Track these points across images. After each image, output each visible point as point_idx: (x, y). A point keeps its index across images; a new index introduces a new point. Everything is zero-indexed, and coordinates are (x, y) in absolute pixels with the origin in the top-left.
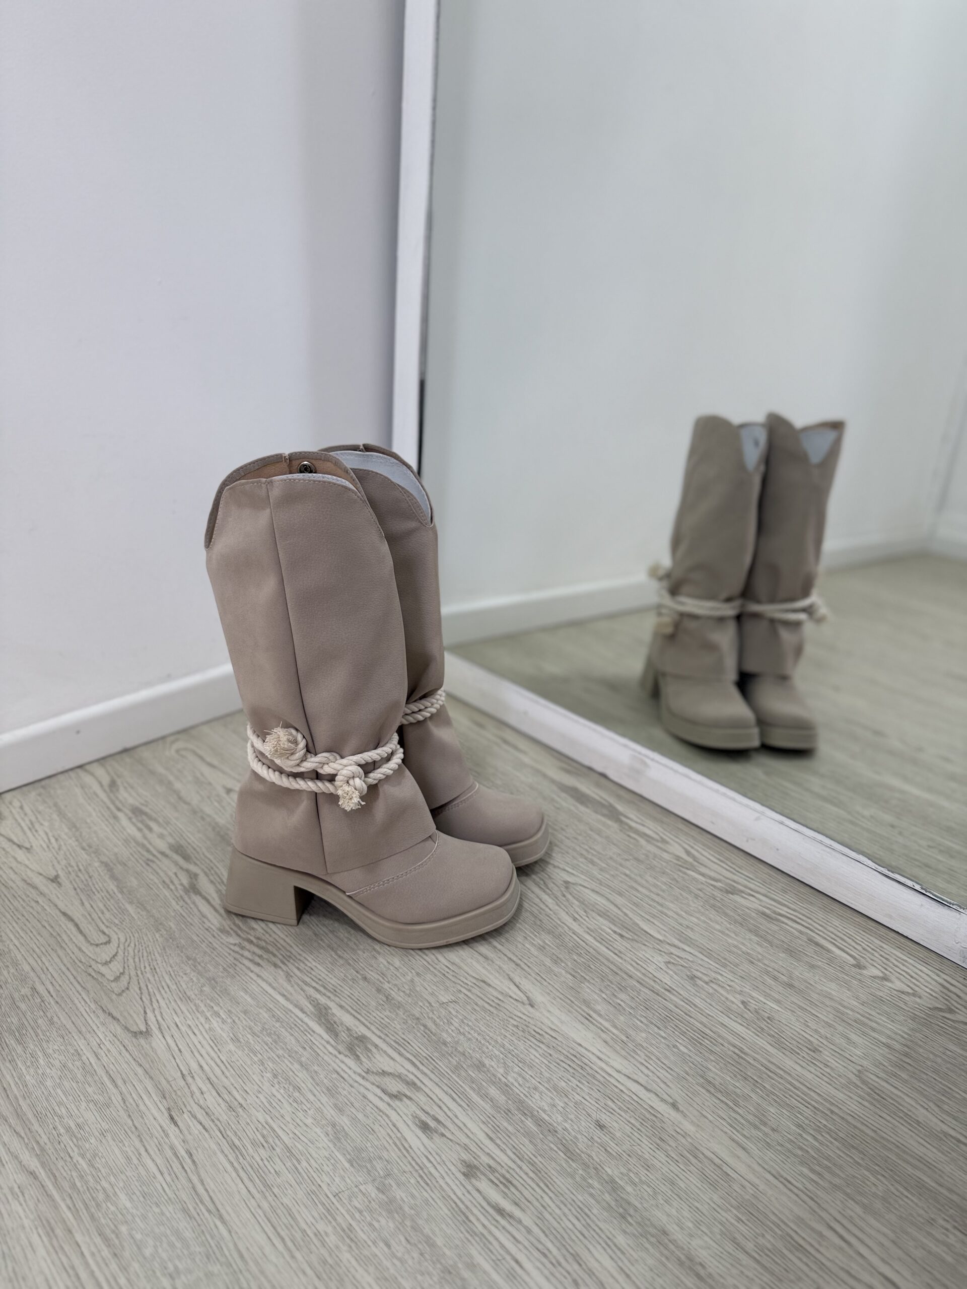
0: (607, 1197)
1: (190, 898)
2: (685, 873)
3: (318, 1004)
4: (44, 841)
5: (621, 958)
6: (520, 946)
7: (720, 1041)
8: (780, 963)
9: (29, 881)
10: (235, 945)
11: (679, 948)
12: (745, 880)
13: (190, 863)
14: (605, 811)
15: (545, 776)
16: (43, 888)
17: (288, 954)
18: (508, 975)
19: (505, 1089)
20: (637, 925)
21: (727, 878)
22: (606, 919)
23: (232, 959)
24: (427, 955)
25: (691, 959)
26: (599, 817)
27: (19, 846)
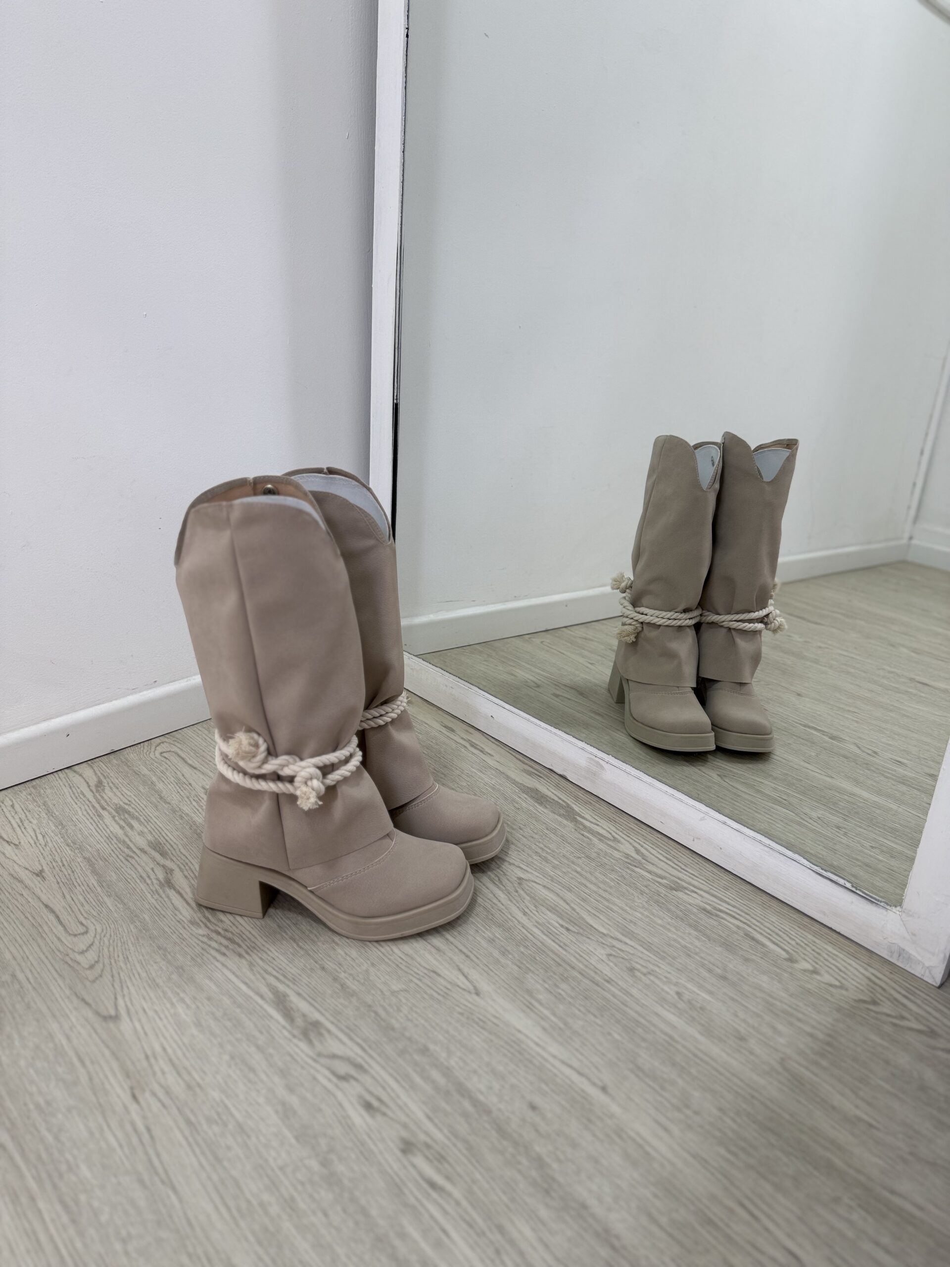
0: (534, 1173)
1: (164, 892)
2: (633, 871)
3: (278, 991)
4: (32, 838)
5: (566, 950)
6: (470, 938)
7: (653, 1029)
8: (716, 956)
9: (15, 875)
10: (204, 936)
11: (621, 941)
12: (690, 877)
13: (167, 859)
14: (562, 811)
15: (508, 777)
16: (27, 882)
17: (253, 945)
18: (457, 966)
19: (447, 1072)
20: (583, 919)
21: (673, 876)
22: (554, 913)
23: (200, 950)
24: (382, 947)
25: (632, 952)
26: (556, 817)
27: (8, 842)
